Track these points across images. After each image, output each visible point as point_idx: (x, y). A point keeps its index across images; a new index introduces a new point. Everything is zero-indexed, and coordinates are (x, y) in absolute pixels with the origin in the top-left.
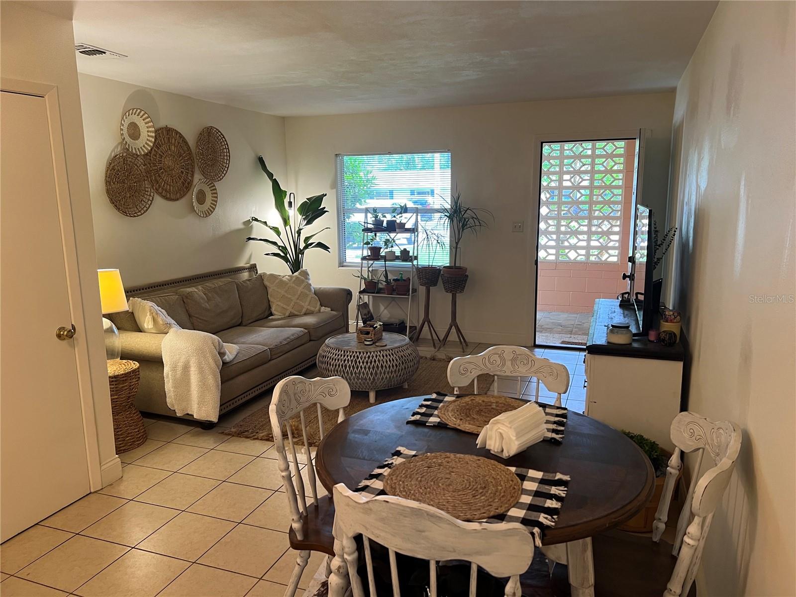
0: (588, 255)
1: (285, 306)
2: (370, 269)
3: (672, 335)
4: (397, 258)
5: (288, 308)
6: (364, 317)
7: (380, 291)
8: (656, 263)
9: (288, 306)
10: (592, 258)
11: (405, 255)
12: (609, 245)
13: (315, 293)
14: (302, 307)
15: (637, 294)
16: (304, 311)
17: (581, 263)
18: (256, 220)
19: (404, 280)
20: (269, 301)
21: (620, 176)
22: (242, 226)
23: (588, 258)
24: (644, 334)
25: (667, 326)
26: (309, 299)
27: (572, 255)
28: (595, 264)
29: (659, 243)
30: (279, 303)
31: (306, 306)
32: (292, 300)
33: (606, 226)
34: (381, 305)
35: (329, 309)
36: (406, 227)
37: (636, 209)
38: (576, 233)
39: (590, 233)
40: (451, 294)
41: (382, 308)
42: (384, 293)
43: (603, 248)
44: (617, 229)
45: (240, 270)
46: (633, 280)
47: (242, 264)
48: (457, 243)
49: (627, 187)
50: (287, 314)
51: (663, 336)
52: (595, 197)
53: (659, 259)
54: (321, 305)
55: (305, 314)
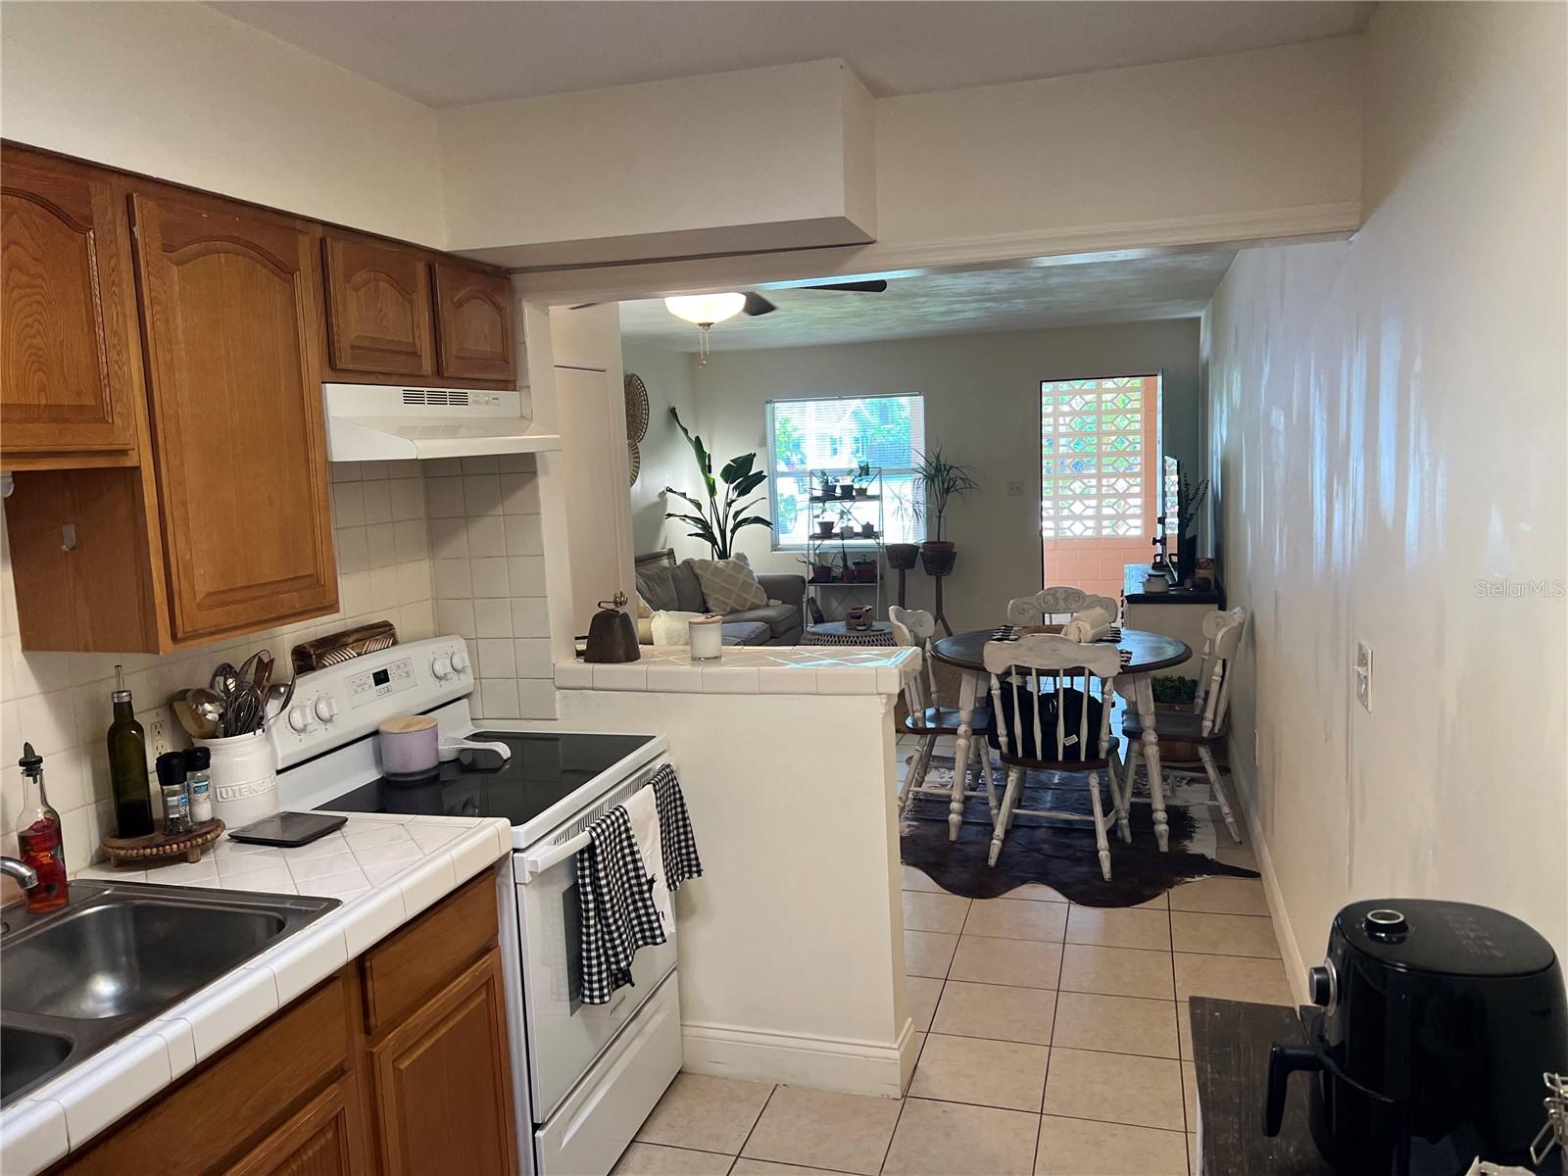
0: (1099, 528)
1: (725, 600)
2: (817, 552)
3: (1206, 580)
4: (857, 535)
5: (728, 601)
6: (815, 615)
7: (835, 579)
8: (1189, 520)
9: (729, 599)
10: (1105, 532)
11: (868, 532)
12: (1127, 513)
13: (759, 583)
14: (746, 600)
15: (1170, 555)
16: (748, 605)
17: (1089, 539)
18: (671, 491)
19: (868, 563)
20: (703, 594)
21: (1138, 417)
22: (657, 499)
23: (1100, 532)
24: (1180, 583)
25: (1201, 573)
26: (753, 590)
27: (1078, 529)
28: (1110, 539)
29: (1191, 497)
30: (717, 596)
31: (751, 599)
32: (732, 592)
33: (1121, 485)
34: (834, 601)
35: (780, 602)
36: (868, 493)
37: (1164, 461)
38: (1081, 497)
39: (1100, 497)
40: (935, 577)
41: (835, 604)
42: (842, 581)
43: (1122, 517)
44: (1137, 490)
45: (658, 556)
46: (1165, 544)
47: (658, 549)
48: (940, 512)
49: (1149, 432)
50: (728, 609)
51: (1197, 582)
52: (1104, 447)
53: (1191, 515)
54: (769, 598)
55: (750, 609)
